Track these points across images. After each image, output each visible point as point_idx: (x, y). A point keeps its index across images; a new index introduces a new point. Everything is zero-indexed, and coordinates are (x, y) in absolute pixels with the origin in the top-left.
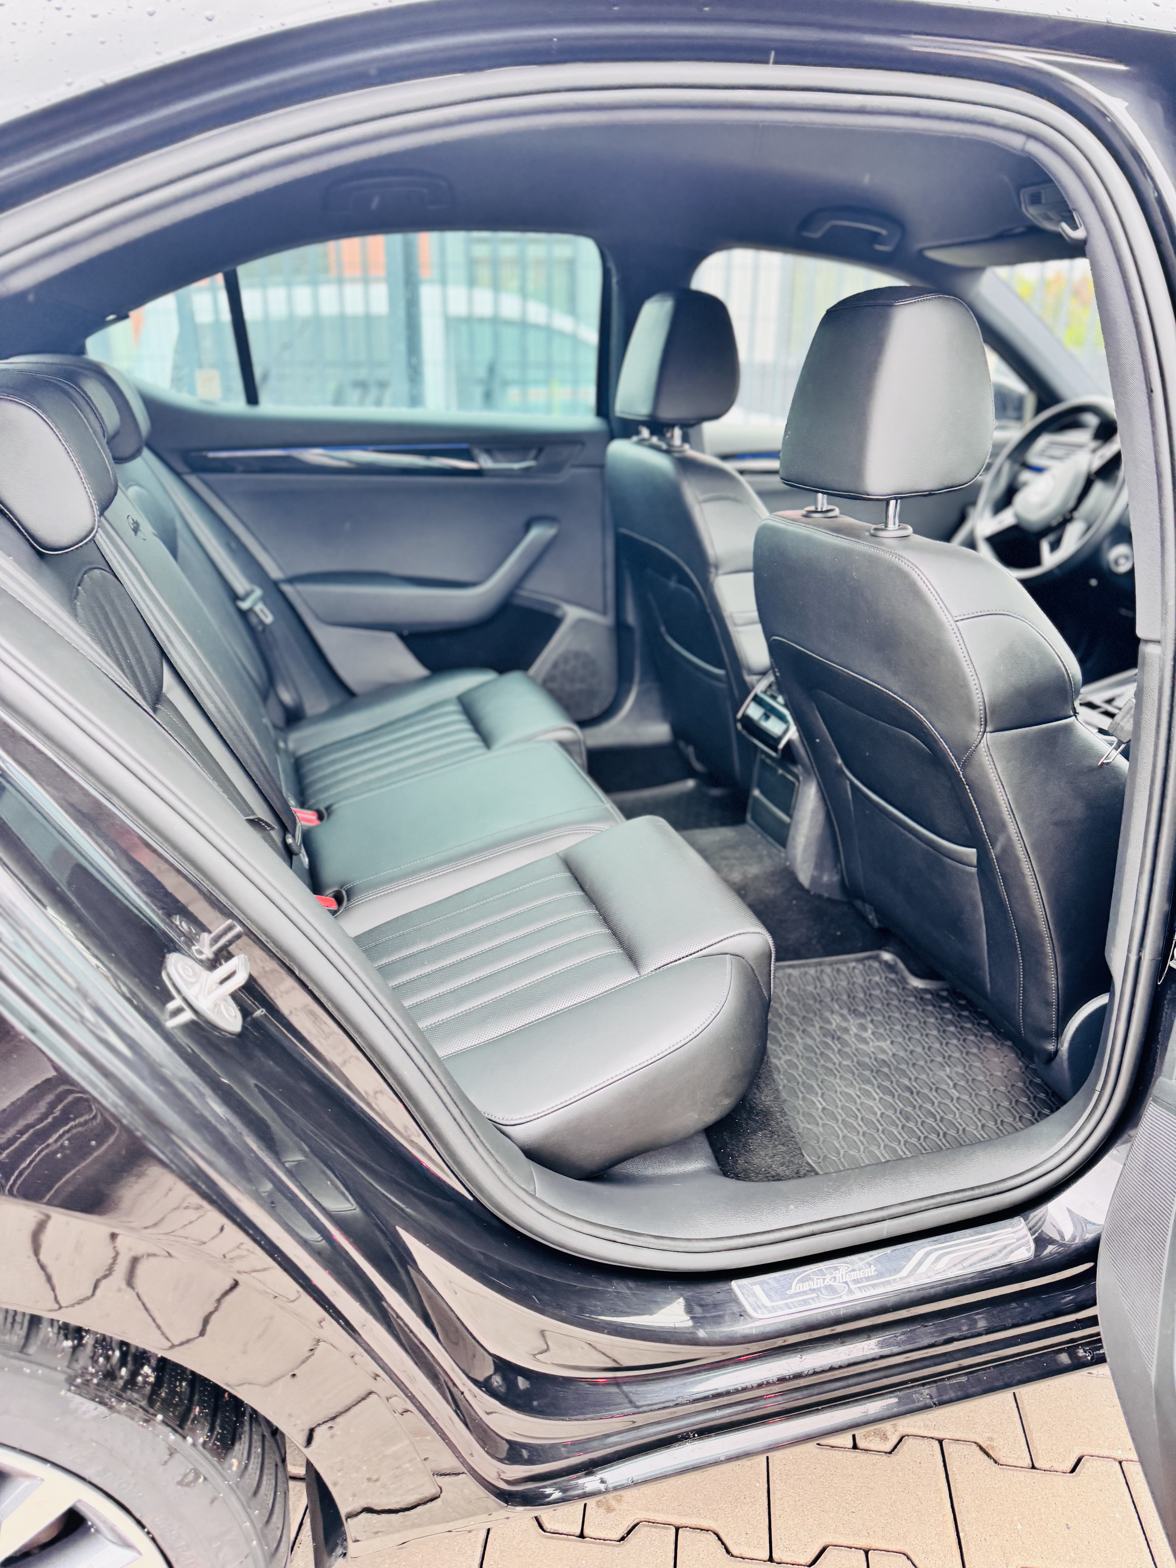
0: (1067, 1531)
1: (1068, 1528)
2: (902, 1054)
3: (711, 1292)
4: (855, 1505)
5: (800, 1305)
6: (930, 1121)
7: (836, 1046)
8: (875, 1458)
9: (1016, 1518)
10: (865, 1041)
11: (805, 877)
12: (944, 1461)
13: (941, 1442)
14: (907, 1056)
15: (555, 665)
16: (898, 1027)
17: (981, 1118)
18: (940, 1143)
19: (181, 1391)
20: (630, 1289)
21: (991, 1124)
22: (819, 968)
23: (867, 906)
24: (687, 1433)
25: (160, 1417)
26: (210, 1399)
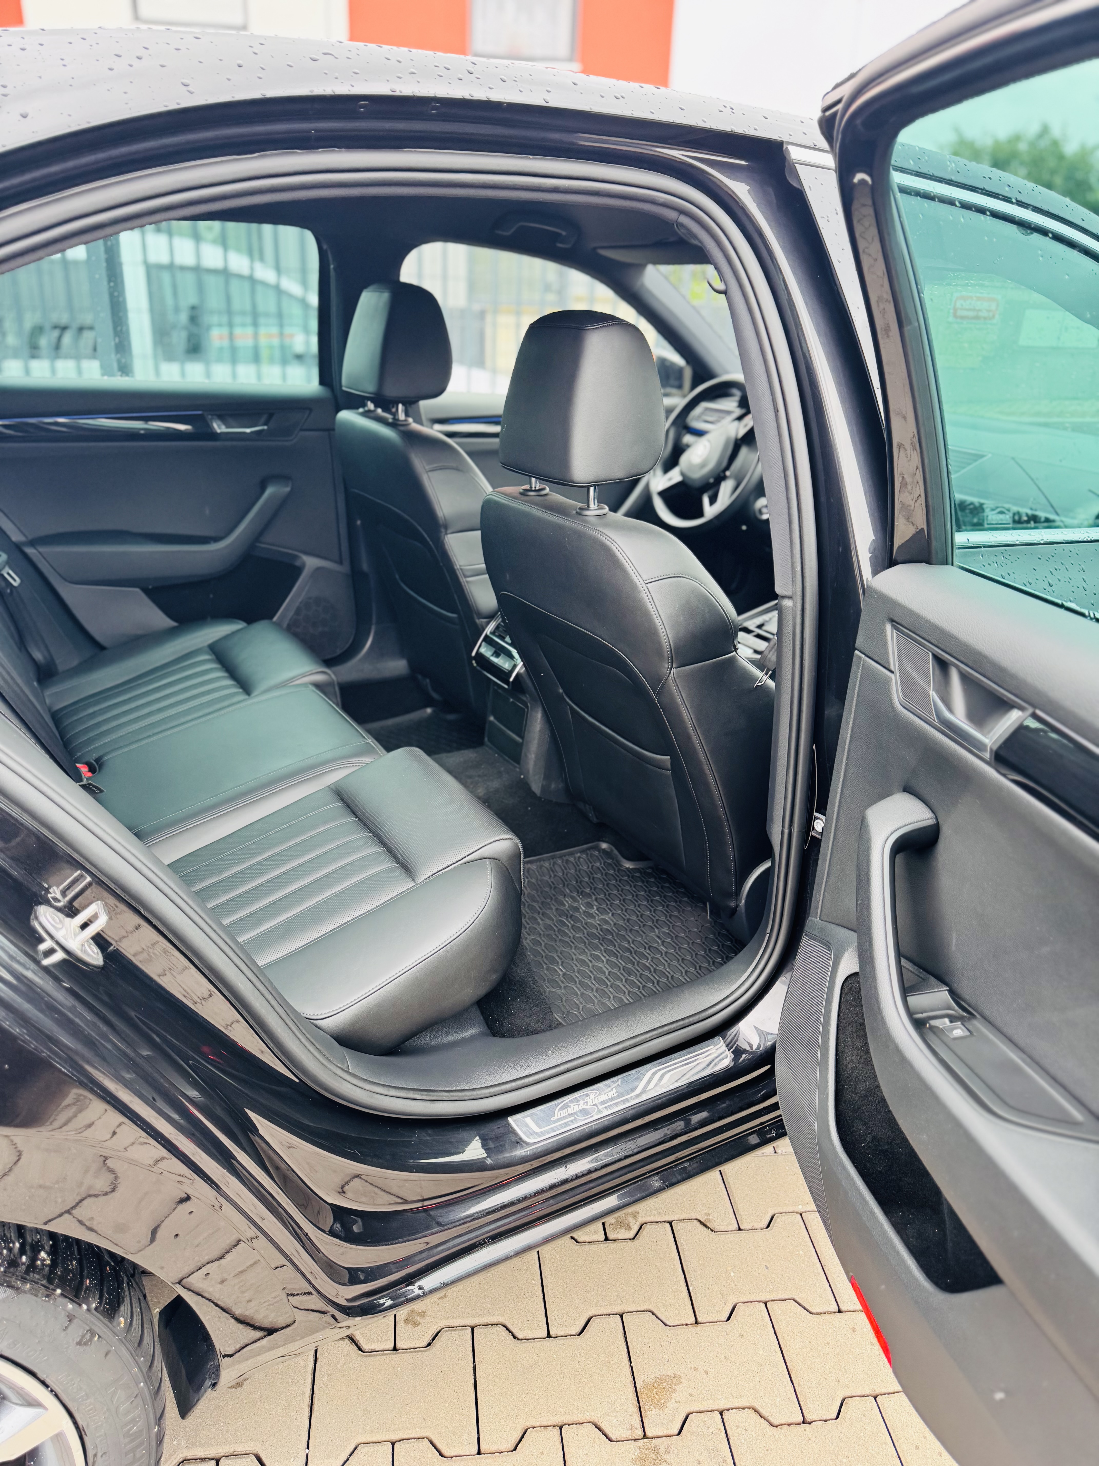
0: (767, 1270)
1: (767, 1268)
2: (621, 923)
3: (493, 1128)
4: (610, 1282)
5: (562, 1128)
6: (647, 973)
7: (569, 923)
8: (622, 1244)
9: (729, 1268)
10: (591, 916)
11: (536, 787)
12: (674, 1237)
13: (670, 1223)
14: (625, 924)
15: (298, 612)
16: (617, 902)
17: (684, 966)
18: (655, 990)
19: (73, 1269)
20: (429, 1135)
21: (692, 970)
22: (552, 861)
23: (587, 806)
24: (483, 1240)
25: (59, 1291)
26: (96, 1273)
